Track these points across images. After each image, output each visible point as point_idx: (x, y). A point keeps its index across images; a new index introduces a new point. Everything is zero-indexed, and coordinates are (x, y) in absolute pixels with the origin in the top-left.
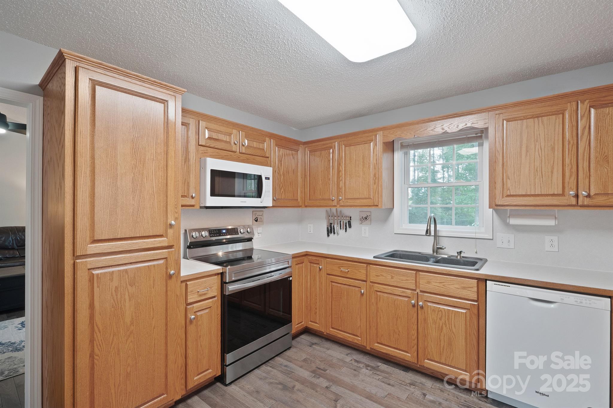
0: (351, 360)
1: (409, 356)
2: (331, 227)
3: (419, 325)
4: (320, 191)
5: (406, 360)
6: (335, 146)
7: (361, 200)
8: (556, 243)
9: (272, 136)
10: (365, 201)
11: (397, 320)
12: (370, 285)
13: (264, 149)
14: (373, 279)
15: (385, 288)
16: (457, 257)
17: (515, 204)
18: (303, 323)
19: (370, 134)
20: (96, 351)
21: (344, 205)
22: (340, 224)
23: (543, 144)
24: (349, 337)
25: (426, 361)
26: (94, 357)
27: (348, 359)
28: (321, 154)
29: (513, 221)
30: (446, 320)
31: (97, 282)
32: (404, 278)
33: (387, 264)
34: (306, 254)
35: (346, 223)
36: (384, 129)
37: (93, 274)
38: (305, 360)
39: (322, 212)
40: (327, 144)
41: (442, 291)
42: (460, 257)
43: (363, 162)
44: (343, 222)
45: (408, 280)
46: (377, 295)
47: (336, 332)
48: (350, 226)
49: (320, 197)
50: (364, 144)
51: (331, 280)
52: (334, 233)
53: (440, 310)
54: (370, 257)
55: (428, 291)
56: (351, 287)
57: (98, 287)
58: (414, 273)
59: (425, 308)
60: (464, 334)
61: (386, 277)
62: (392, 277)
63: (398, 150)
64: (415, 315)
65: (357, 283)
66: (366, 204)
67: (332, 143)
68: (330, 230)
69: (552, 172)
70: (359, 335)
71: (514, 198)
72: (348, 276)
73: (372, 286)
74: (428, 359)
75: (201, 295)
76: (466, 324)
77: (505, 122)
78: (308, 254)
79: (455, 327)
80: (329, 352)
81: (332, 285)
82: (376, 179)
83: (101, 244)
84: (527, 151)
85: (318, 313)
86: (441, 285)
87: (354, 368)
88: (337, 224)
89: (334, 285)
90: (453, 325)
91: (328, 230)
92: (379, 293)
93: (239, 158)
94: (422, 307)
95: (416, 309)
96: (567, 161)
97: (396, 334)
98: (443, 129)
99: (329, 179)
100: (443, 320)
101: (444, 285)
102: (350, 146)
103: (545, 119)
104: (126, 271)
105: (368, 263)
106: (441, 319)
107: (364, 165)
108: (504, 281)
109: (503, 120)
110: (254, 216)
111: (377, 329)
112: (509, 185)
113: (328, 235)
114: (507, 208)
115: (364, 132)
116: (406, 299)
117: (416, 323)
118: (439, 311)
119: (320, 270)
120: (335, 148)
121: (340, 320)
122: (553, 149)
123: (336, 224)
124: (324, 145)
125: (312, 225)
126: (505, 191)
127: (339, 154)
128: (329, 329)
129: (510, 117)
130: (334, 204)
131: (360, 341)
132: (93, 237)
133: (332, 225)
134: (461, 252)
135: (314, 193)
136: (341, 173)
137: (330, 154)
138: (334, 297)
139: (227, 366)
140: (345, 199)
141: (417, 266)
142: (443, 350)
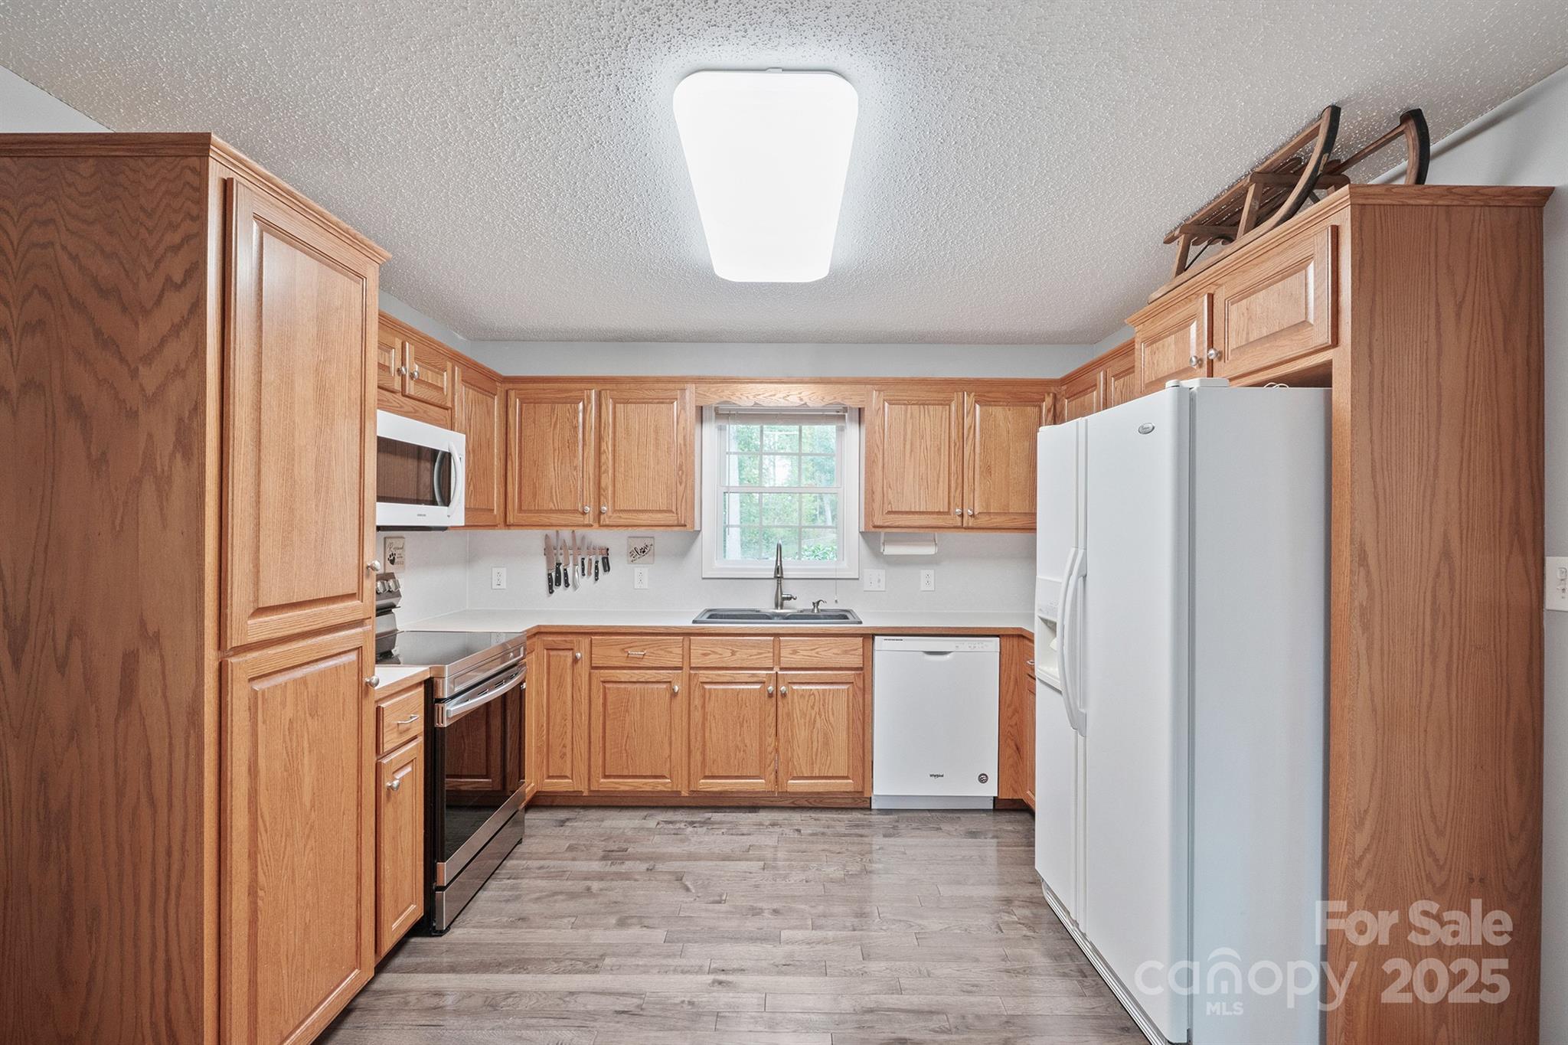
0: (658, 824)
1: (761, 783)
2: (558, 571)
3: (779, 726)
4: (551, 493)
5: (759, 792)
6: (589, 398)
7: (650, 514)
8: (932, 580)
9: (456, 358)
10: (659, 516)
11: (742, 726)
12: (690, 675)
13: (443, 389)
14: (695, 662)
15: (719, 675)
16: (813, 610)
17: (897, 524)
18: (533, 784)
19: (671, 386)
20: (261, 878)
21: (611, 523)
22: (583, 564)
23: (928, 443)
24: (646, 784)
25: (790, 781)
26: (256, 892)
27: (651, 823)
28: (553, 410)
29: (890, 550)
30: (821, 706)
31: (263, 708)
32: (755, 651)
33: (724, 632)
34: (538, 633)
35: (597, 562)
36: (699, 380)
37: (256, 692)
38: (571, 848)
39: (534, 539)
40: (571, 391)
41: (815, 662)
42: (818, 610)
43: (656, 439)
44: (590, 560)
45: (761, 654)
46: (704, 689)
47: (616, 783)
48: (607, 567)
49: (551, 506)
50: (658, 403)
51: (602, 679)
52: (567, 585)
53: (811, 693)
54: (686, 622)
55: (794, 666)
56: (650, 686)
57: (264, 722)
58: (770, 640)
59: (789, 696)
60: (846, 722)
61: (720, 653)
62: (733, 653)
63: (710, 419)
64: (774, 709)
65: (663, 674)
66: (662, 523)
67: (582, 390)
68: (557, 579)
69: (938, 483)
70: (666, 774)
71: (896, 516)
72: (642, 664)
73: (695, 674)
74: (794, 778)
75: (401, 733)
76: (848, 707)
77: (886, 404)
78: (543, 630)
79: (833, 714)
80: (607, 823)
81: (605, 687)
82: (683, 473)
83: (267, 619)
84: (911, 451)
85: (569, 755)
86: (813, 653)
87: (673, 832)
88: (575, 565)
89: (609, 689)
90: (830, 713)
91: (550, 580)
92: (707, 687)
93: (401, 407)
94: (784, 695)
95: (774, 699)
96: (953, 468)
97: (740, 751)
98: (801, 400)
99: (575, 468)
100: (816, 709)
101: (817, 653)
102: (627, 403)
103: (931, 408)
104: (304, 681)
105: (687, 634)
106: (812, 708)
107: (657, 445)
108: (895, 632)
109: (884, 400)
110: (388, 550)
111: (703, 753)
112: (891, 497)
113: (551, 591)
114: (880, 530)
115: (658, 380)
116: (758, 687)
117: (774, 724)
118: (810, 695)
119: (575, 660)
120: (589, 401)
121: (625, 755)
122: (939, 450)
123: (571, 564)
124: (560, 391)
125: (503, 571)
126: (885, 505)
127: (600, 417)
128: (598, 782)
129: (892, 398)
130: (586, 522)
131: (670, 785)
132: (256, 600)
133: (561, 568)
134: (818, 603)
135: (535, 495)
136: (603, 458)
137: (576, 412)
138: (610, 711)
139: (443, 888)
140: (615, 511)
141: (775, 628)
142: (816, 755)
